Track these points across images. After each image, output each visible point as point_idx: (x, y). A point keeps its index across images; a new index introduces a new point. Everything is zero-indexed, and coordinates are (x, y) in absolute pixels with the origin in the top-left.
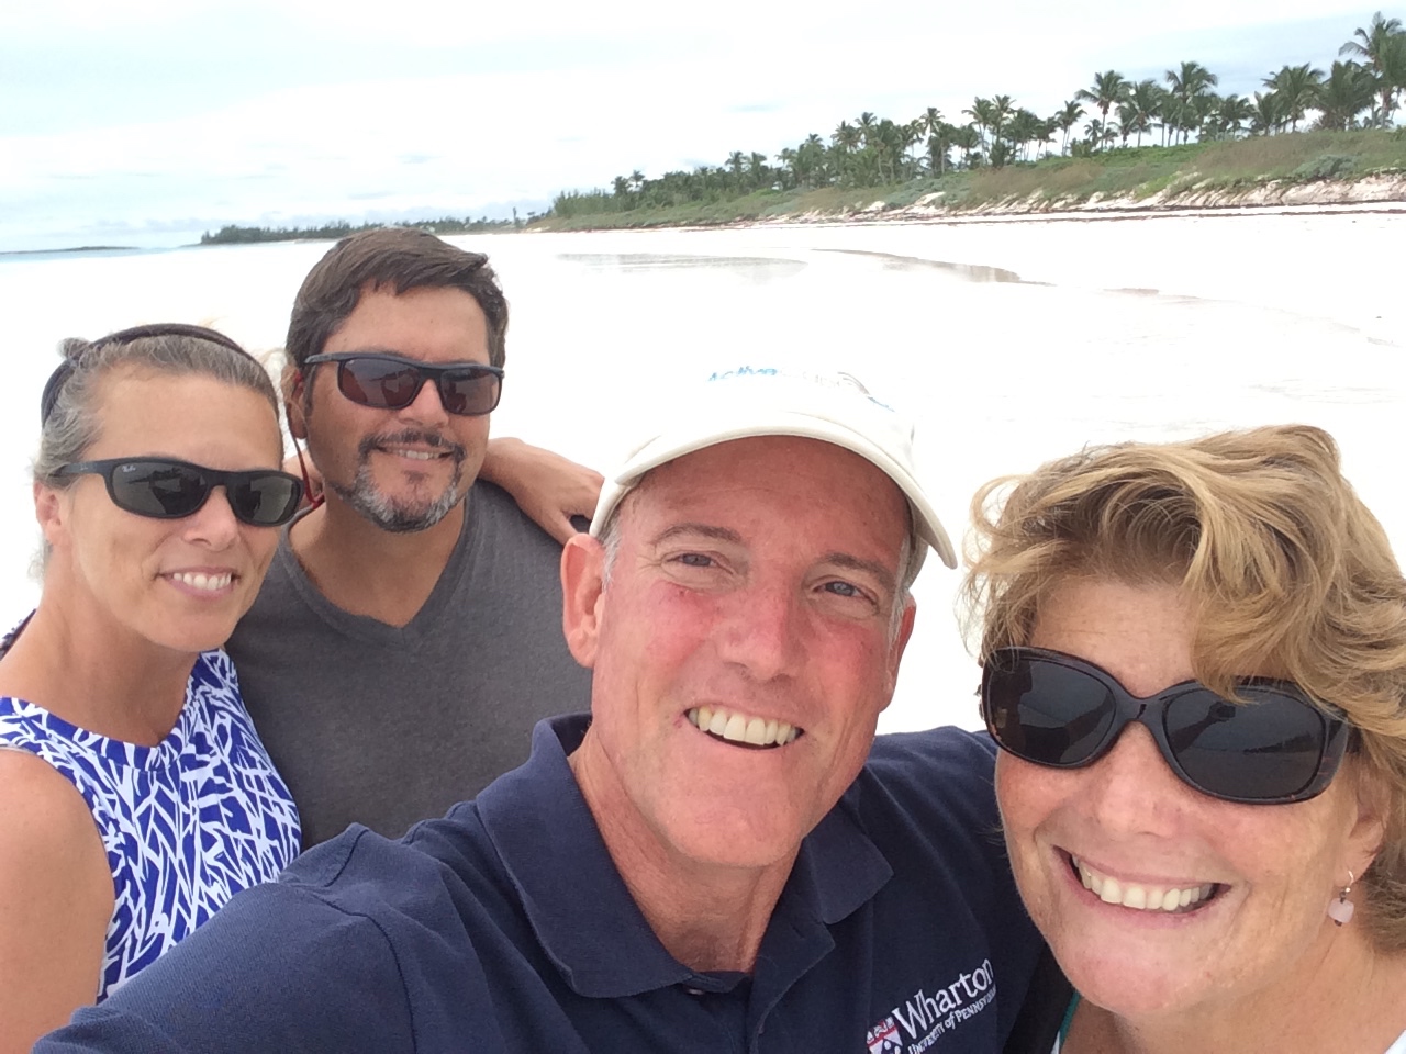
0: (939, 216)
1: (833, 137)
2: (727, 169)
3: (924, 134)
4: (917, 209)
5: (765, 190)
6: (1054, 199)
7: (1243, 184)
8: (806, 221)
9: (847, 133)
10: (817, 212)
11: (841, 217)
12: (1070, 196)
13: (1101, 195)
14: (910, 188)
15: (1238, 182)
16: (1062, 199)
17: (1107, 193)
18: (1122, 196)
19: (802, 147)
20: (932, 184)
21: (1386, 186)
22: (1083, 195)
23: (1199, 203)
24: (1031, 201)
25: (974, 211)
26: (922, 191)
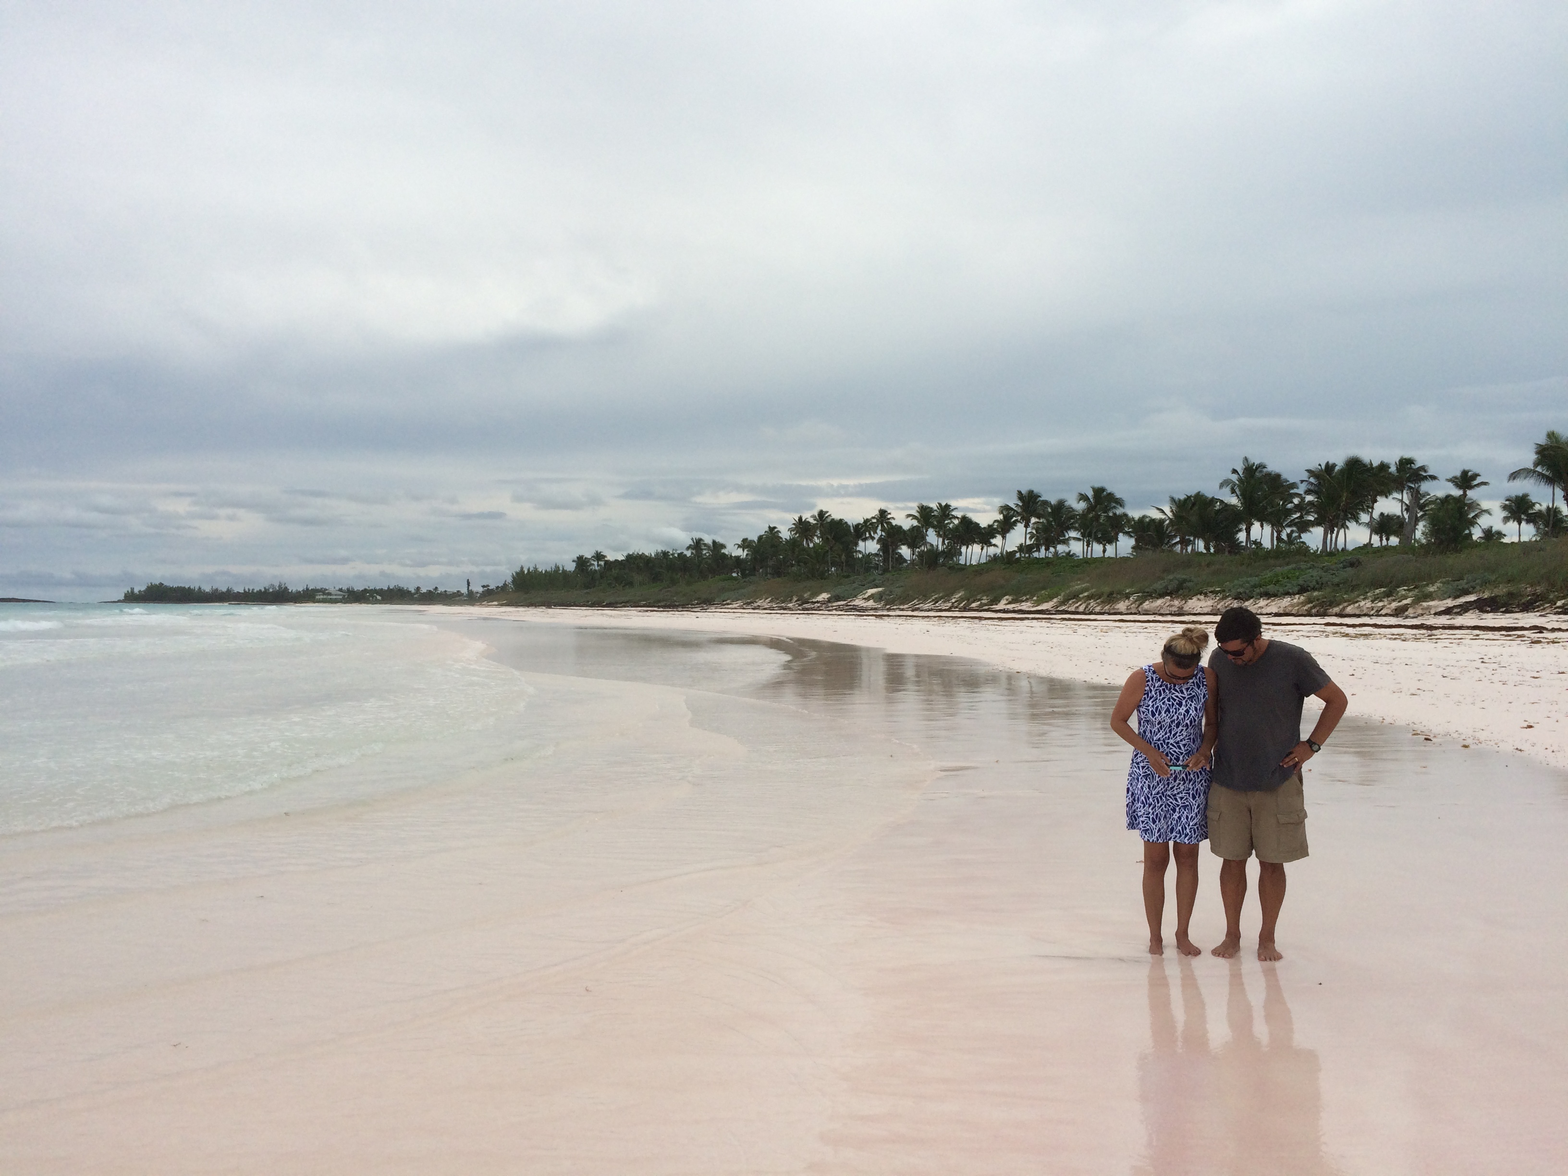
0: (876, 609)
1: (791, 530)
2: (688, 553)
3: (875, 532)
4: (858, 602)
5: (723, 576)
6: (971, 600)
7: (1115, 595)
8: (758, 608)
9: (802, 527)
10: (768, 600)
11: (790, 605)
12: (985, 598)
13: (1010, 598)
14: (854, 582)
15: (1111, 594)
16: (979, 600)
17: (1015, 597)
18: (1027, 600)
19: (760, 538)
20: (874, 580)
21: (1210, 603)
22: (995, 597)
23: (1081, 609)
24: (953, 601)
25: (906, 606)
26: (865, 586)
